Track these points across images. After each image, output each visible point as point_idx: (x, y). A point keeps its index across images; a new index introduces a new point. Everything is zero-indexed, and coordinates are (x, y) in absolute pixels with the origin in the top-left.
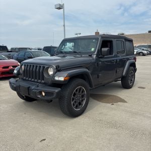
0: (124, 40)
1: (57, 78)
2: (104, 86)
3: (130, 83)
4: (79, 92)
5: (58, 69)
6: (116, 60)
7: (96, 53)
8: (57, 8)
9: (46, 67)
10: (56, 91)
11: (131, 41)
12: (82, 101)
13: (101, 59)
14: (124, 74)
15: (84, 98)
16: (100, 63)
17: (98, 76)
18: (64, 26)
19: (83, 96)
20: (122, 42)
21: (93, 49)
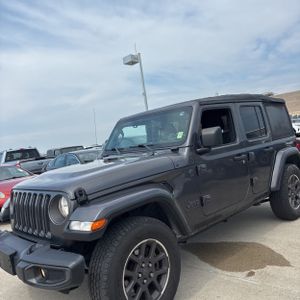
0: (261, 104)
1: (76, 226)
2: (225, 221)
3: (292, 205)
4: (147, 254)
5: (82, 200)
6: (248, 154)
7: (187, 143)
8: (128, 64)
9: (53, 195)
10: (72, 265)
11: (280, 104)
12: (159, 278)
13: (204, 157)
14: (274, 184)
15: (164, 268)
16: (204, 166)
17: (201, 200)
18: (145, 94)
19: (160, 264)
20: (257, 108)
21: (180, 135)
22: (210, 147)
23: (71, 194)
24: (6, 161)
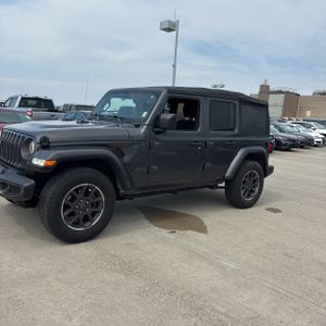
1: (36, 162)
5: (45, 144)
6: (205, 143)
7: (147, 122)
9: (26, 137)
12: (94, 214)
14: (227, 174)
16: (158, 143)
17: (148, 169)
18: (174, 66)
19: (97, 204)
20: (231, 105)
21: (145, 114)
22: (165, 129)
23: (38, 139)
24: (20, 106)
